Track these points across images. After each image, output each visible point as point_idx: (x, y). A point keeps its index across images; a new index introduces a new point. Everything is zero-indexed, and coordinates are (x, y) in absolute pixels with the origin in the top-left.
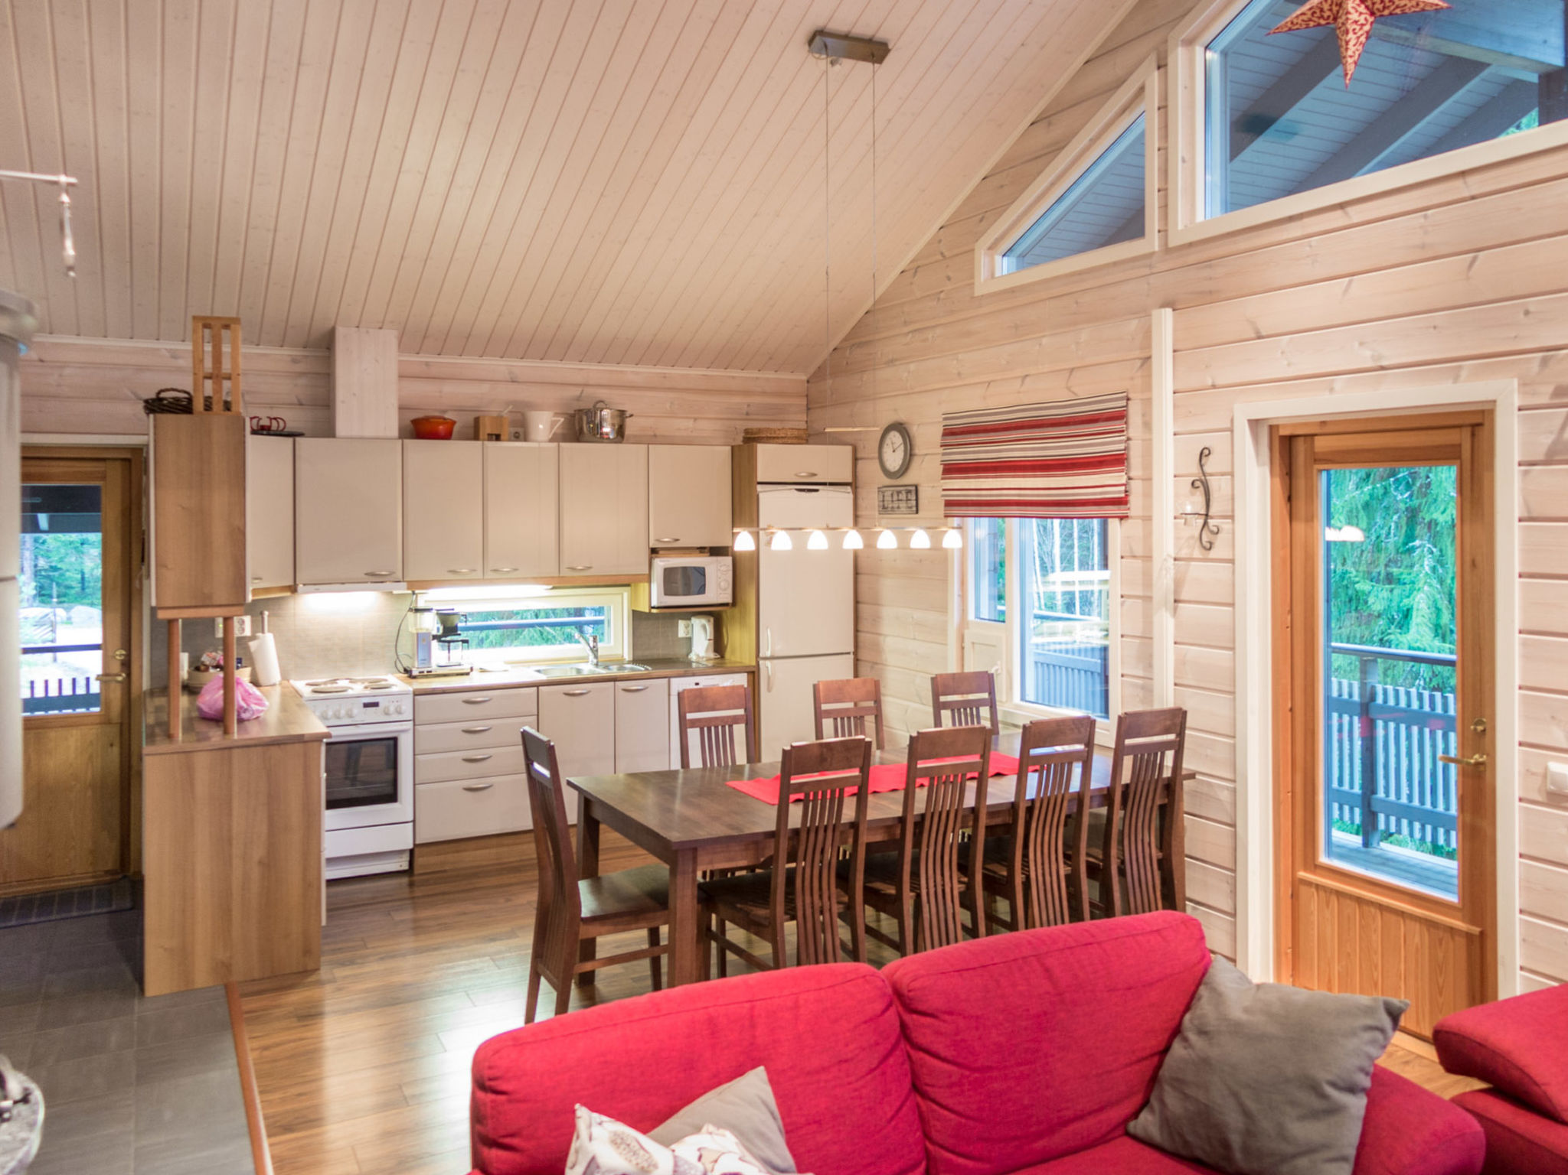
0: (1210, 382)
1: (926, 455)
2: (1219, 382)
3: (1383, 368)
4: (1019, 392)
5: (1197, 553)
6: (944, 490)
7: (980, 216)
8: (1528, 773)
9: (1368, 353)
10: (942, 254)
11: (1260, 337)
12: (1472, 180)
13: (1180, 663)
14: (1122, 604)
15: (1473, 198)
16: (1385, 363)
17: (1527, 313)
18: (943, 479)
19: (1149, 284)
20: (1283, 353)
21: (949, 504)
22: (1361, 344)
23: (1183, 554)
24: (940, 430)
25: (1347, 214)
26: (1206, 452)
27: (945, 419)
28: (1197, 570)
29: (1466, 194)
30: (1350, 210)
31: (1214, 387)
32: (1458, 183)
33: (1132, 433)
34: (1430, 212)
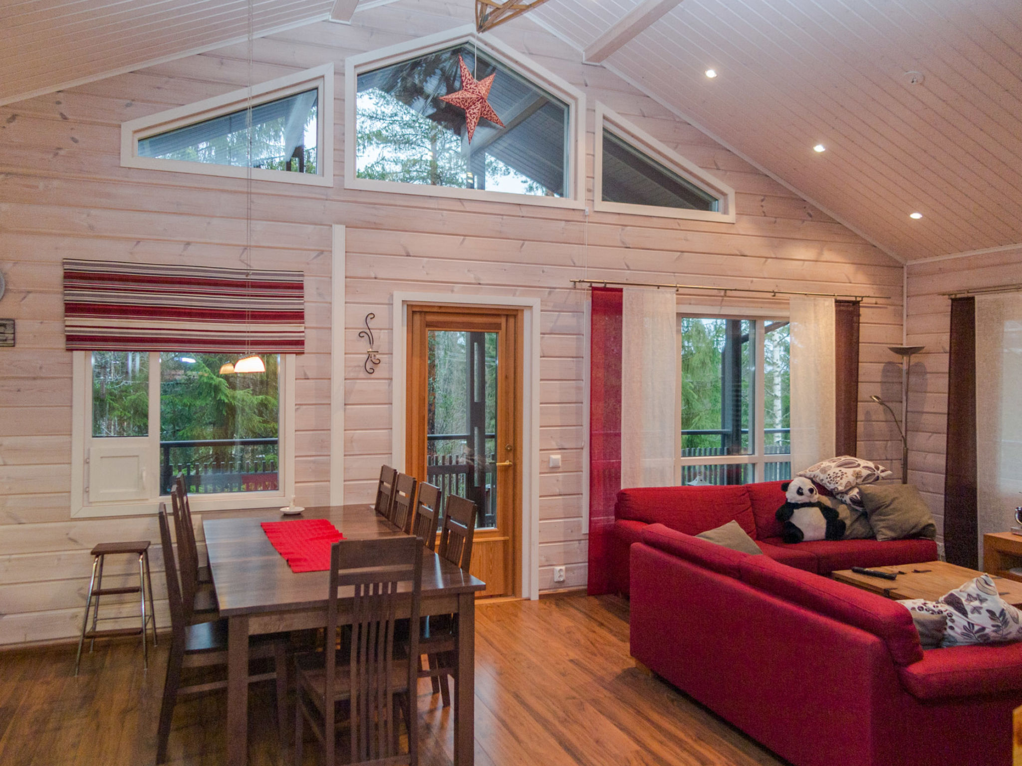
0: (373, 276)
1: (29, 292)
2: (379, 276)
3: (480, 284)
4: (181, 255)
5: (363, 374)
6: (67, 326)
7: (129, 101)
8: (542, 462)
9: (472, 276)
10: (62, 114)
11: (408, 255)
12: (523, 209)
13: (348, 442)
14: (297, 410)
15: (523, 217)
16: (481, 282)
17: (543, 272)
18: (66, 316)
19: (324, 206)
20: (423, 267)
21: (70, 338)
22: (469, 271)
23: (352, 375)
24: (61, 273)
25: (463, 205)
26: (372, 316)
27: (64, 263)
28: (361, 385)
29: (521, 215)
30: (465, 203)
31: (376, 278)
32: (518, 208)
33: (306, 298)
34: (505, 217)
